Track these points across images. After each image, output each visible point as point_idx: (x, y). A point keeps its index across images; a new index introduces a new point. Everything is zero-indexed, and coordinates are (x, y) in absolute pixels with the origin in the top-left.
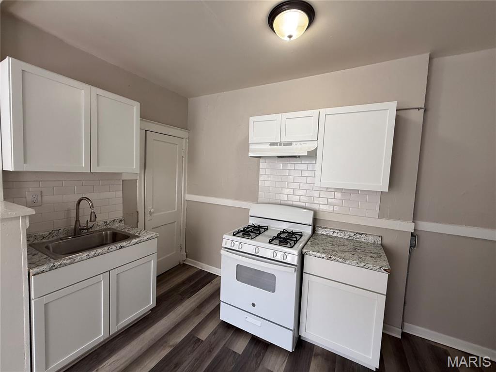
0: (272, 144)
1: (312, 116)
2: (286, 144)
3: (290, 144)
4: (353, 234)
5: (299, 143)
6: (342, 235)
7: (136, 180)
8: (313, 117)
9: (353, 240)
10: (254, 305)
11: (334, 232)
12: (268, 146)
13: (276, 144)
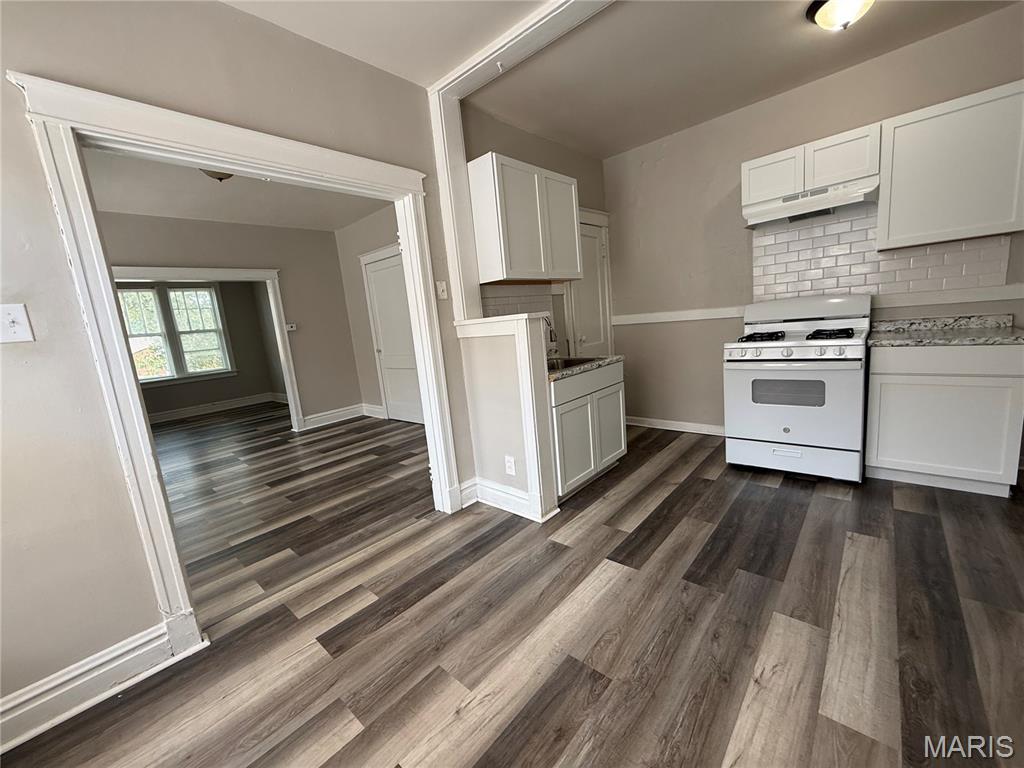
1: (867, 136)
2: (814, 193)
3: (824, 190)
4: (952, 321)
5: (841, 186)
6: (929, 325)
7: (562, 295)
8: (868, 138)
9: (952, 329)
10: (786, 430)
11: (912, 324)
12: (780, 203)
13: (795, 197)
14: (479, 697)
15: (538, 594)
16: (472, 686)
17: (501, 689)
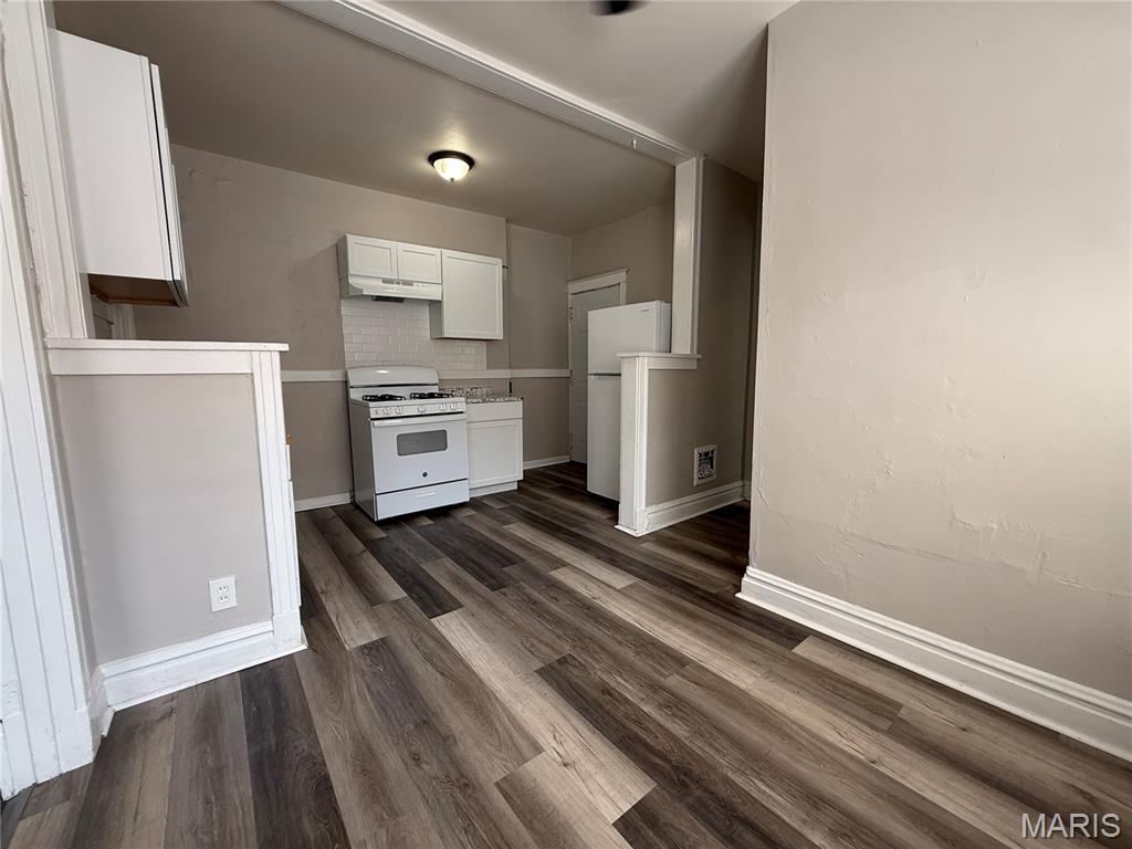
0: (385, 281)
2: (404, 283)
3: (410, 283)
5: (421, 284)
13: (390, 281)
14: (554, 744)
15: (439, 677)
16: (538, 750)
17: (552, 725)
